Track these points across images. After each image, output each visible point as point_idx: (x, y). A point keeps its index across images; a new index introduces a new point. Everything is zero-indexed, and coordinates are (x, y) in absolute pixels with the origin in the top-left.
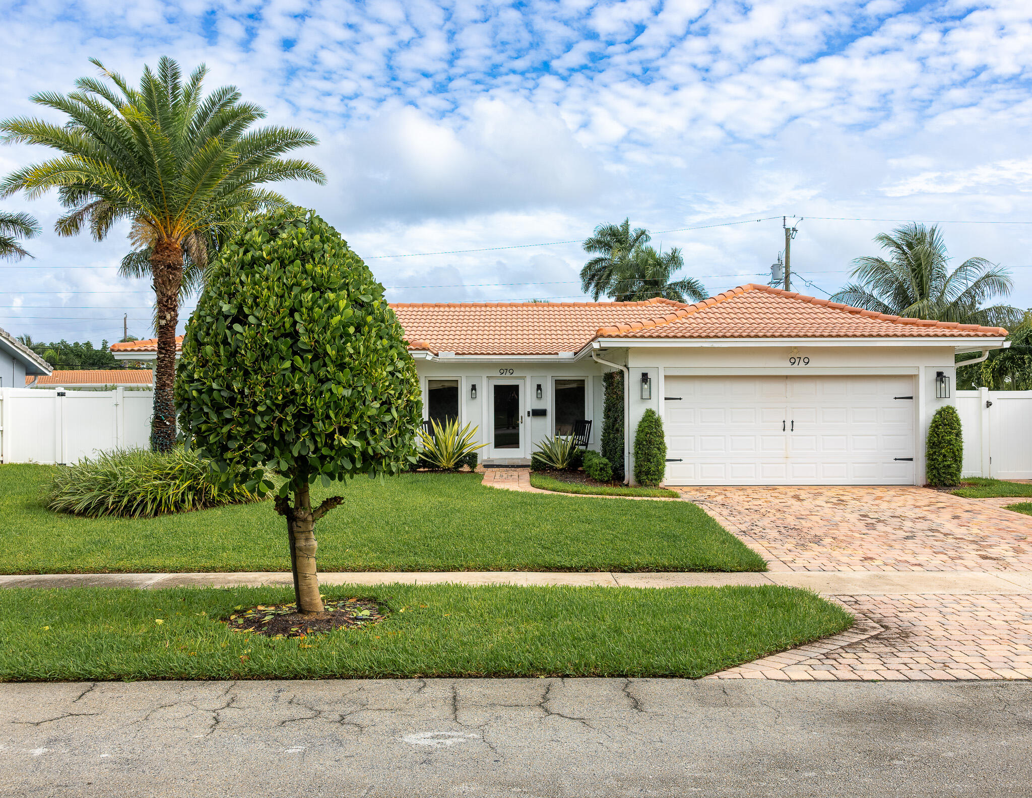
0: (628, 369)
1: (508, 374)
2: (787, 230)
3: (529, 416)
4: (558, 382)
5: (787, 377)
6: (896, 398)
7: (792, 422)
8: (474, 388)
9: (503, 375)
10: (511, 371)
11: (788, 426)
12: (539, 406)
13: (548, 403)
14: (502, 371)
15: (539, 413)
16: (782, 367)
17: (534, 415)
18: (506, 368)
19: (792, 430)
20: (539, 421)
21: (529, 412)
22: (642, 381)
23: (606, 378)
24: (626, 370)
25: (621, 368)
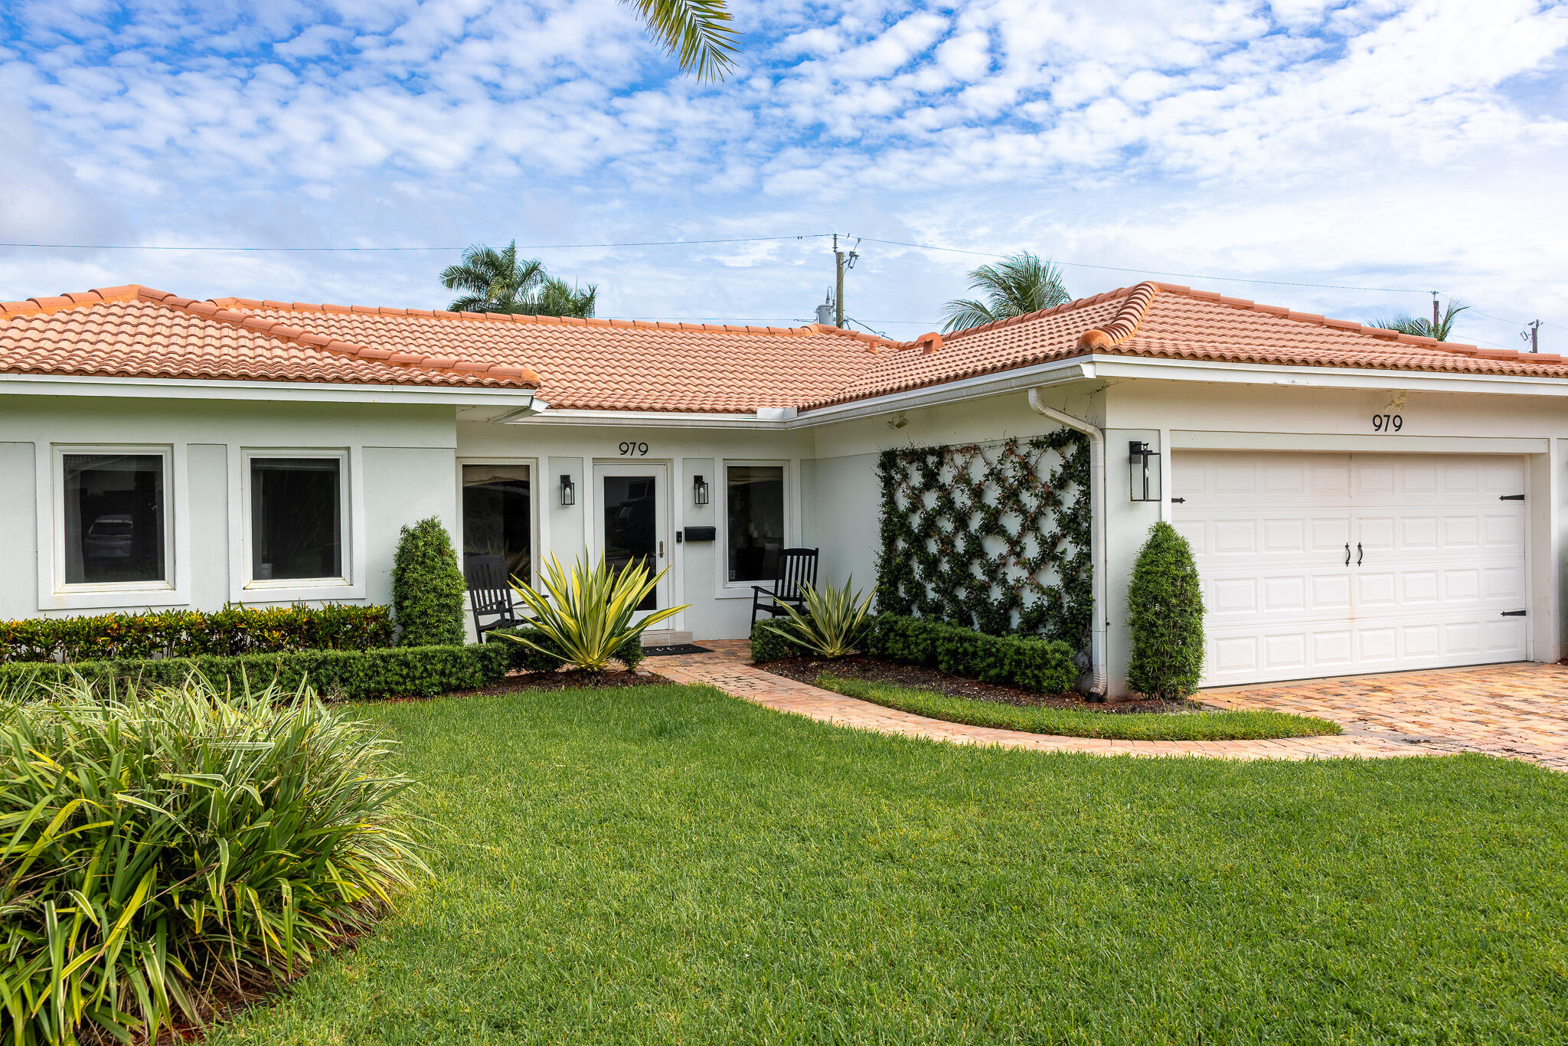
0: (1103, 431)
1: (637, 454)
2: (839, 255)
3: (679, 541)
4: (733, 472)
5: (1350, 456)
6: (1502, 498)
7: (1360, 546)
8: (566, 481)
9: (628, 456)
10: (643, 448)
11: (1354, 555)
12: (700, 521)
13: (717, 515)
14: (624, 448)
15: (698, 536)
16: (1357, 433)
17: (688, 539)
18: (634, 440)
19: (1359, 563)
20: (699, 553)
21: (679, 534)
22: (1131, 461)
23: (889, 460)
24: (1098, 435)
25: (1089, 429)
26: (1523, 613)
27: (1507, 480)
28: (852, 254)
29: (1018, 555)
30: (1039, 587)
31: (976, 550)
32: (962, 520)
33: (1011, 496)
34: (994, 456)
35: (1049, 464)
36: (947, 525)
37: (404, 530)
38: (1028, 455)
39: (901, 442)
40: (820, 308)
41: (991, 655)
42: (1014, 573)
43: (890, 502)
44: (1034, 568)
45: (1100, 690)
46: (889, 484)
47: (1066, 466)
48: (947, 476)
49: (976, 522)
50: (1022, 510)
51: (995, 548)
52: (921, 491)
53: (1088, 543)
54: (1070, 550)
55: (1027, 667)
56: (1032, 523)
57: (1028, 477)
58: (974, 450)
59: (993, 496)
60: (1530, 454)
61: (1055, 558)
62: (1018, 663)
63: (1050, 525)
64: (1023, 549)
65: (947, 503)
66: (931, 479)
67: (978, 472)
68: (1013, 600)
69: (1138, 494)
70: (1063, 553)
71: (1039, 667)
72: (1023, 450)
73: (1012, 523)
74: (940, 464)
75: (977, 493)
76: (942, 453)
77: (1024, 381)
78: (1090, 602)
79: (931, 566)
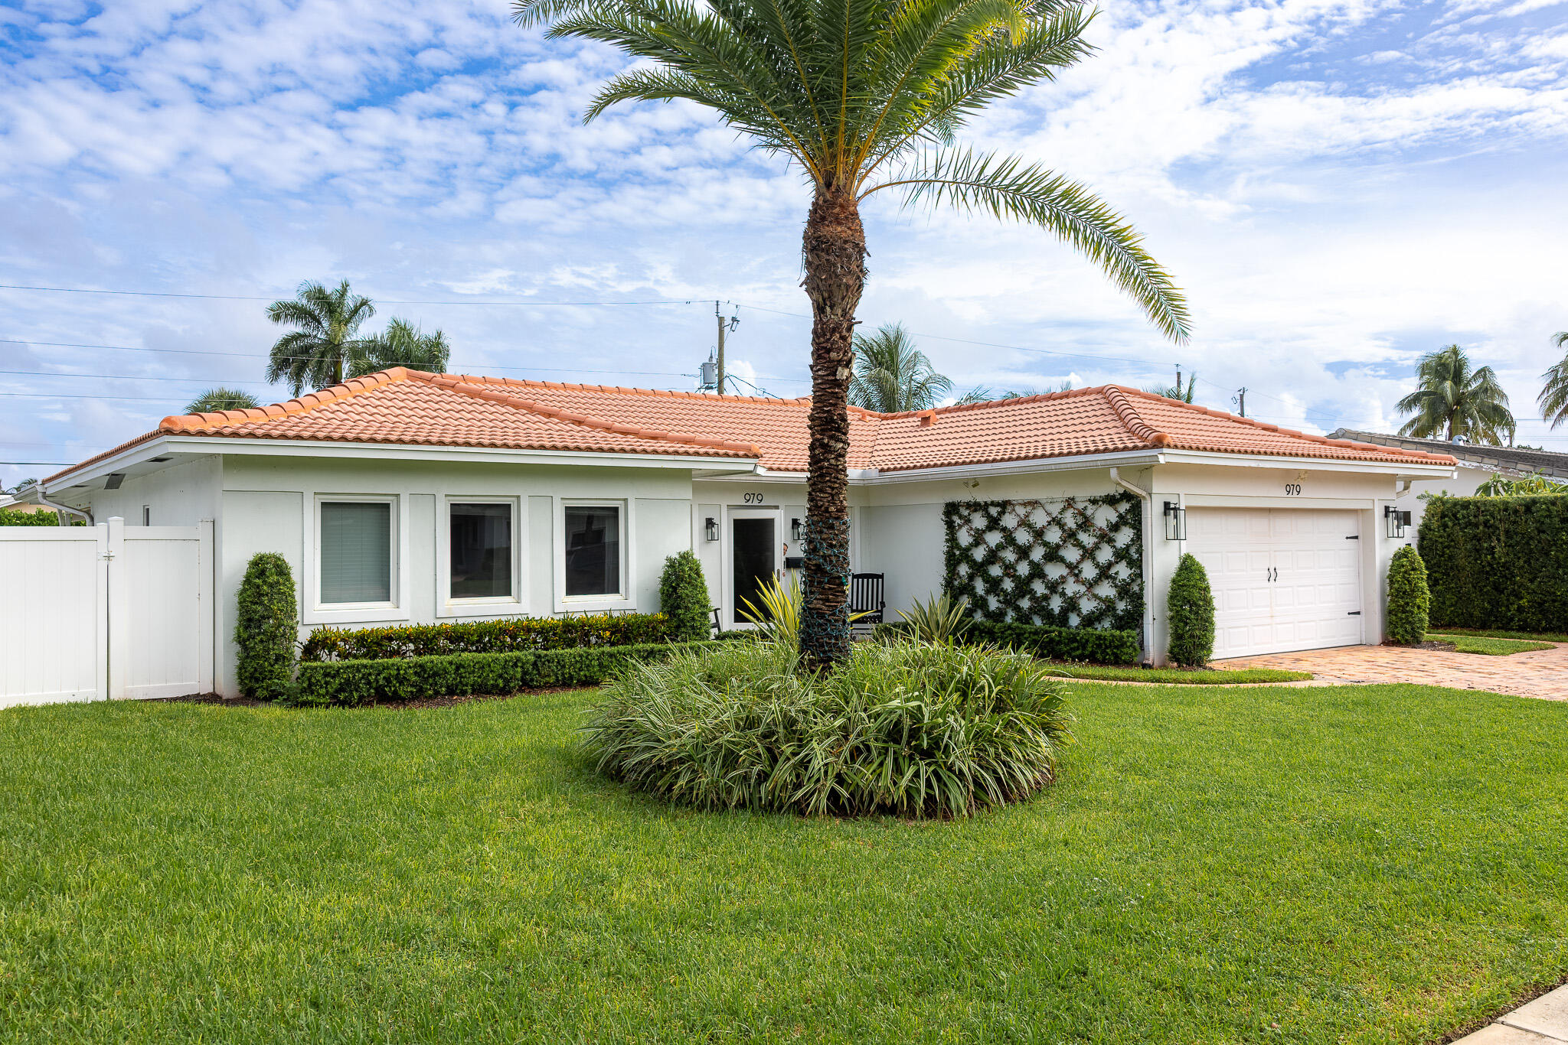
0: (1150, 494)
1: (756, 502)
2: (721, 320)
3: (784, 566)
5: (1270, 511)
6: (1346, 538)
7: (1275, 569)
8: (710, 523)
9: (749, 503)
10: (760, 497)
11: (1273, 575)
12: (794, 552)
17: (788, 566)
18: (753, 492)
19: (1275, 580)
20: (792, 575)
21: (782, 560)
22: (1165, 514)
23: (951, 509)
24: (1148, 497)
25: (1144, 494)
26: (1358, 613)
27: (1348, 526)
28: (734, 319)
29: (1076, 575)
30: (1096, 597)
31: (1037, 572)
32: (1023, 552)
33: (1070, 536)
34: (1055, 510)
35: (1104, 516)
36: (1009, 555)
37: (669, 559)
38: (1085, 508)
39: (964, 496)
40: (704, 365)
41: (1076, 641)
42: (1071, 588)
43: (952, 539)
44: (1091, 585)
45: (1150, 662)
46: (950, 525)
47: (1121, 516)
48: (1009, 521)
49: (1037, 554)
50: (1079, 545)
51: (1054, 572)
52: (984, 532)
53: (1140, 567)
54: (1123, 571)
55: (1107, 647)
56: (1089, 554)
57: (1086, 524)
58: (1034, 504)
59: (1054, 536)
60: (1362, 510)
61: (1108, 577)
62: (1099, 646)
63: (1105, 555)
64: (1080, 572)
65: (1010, 539)
66: (993, 524)
67: (1039, 519)
68: (1072, 605)
69: (1171, 535)
70: (1116, 573)
71: (1117, 647)
72: (1080, 506)
73: (1072, 554)
74: (1003, 513)
75: (1039, 534)
76: (1004, 506)
77: (1108, 462)
78: (1142, 605)
79: (994, 585)
